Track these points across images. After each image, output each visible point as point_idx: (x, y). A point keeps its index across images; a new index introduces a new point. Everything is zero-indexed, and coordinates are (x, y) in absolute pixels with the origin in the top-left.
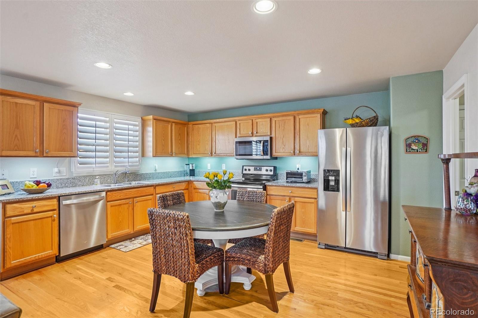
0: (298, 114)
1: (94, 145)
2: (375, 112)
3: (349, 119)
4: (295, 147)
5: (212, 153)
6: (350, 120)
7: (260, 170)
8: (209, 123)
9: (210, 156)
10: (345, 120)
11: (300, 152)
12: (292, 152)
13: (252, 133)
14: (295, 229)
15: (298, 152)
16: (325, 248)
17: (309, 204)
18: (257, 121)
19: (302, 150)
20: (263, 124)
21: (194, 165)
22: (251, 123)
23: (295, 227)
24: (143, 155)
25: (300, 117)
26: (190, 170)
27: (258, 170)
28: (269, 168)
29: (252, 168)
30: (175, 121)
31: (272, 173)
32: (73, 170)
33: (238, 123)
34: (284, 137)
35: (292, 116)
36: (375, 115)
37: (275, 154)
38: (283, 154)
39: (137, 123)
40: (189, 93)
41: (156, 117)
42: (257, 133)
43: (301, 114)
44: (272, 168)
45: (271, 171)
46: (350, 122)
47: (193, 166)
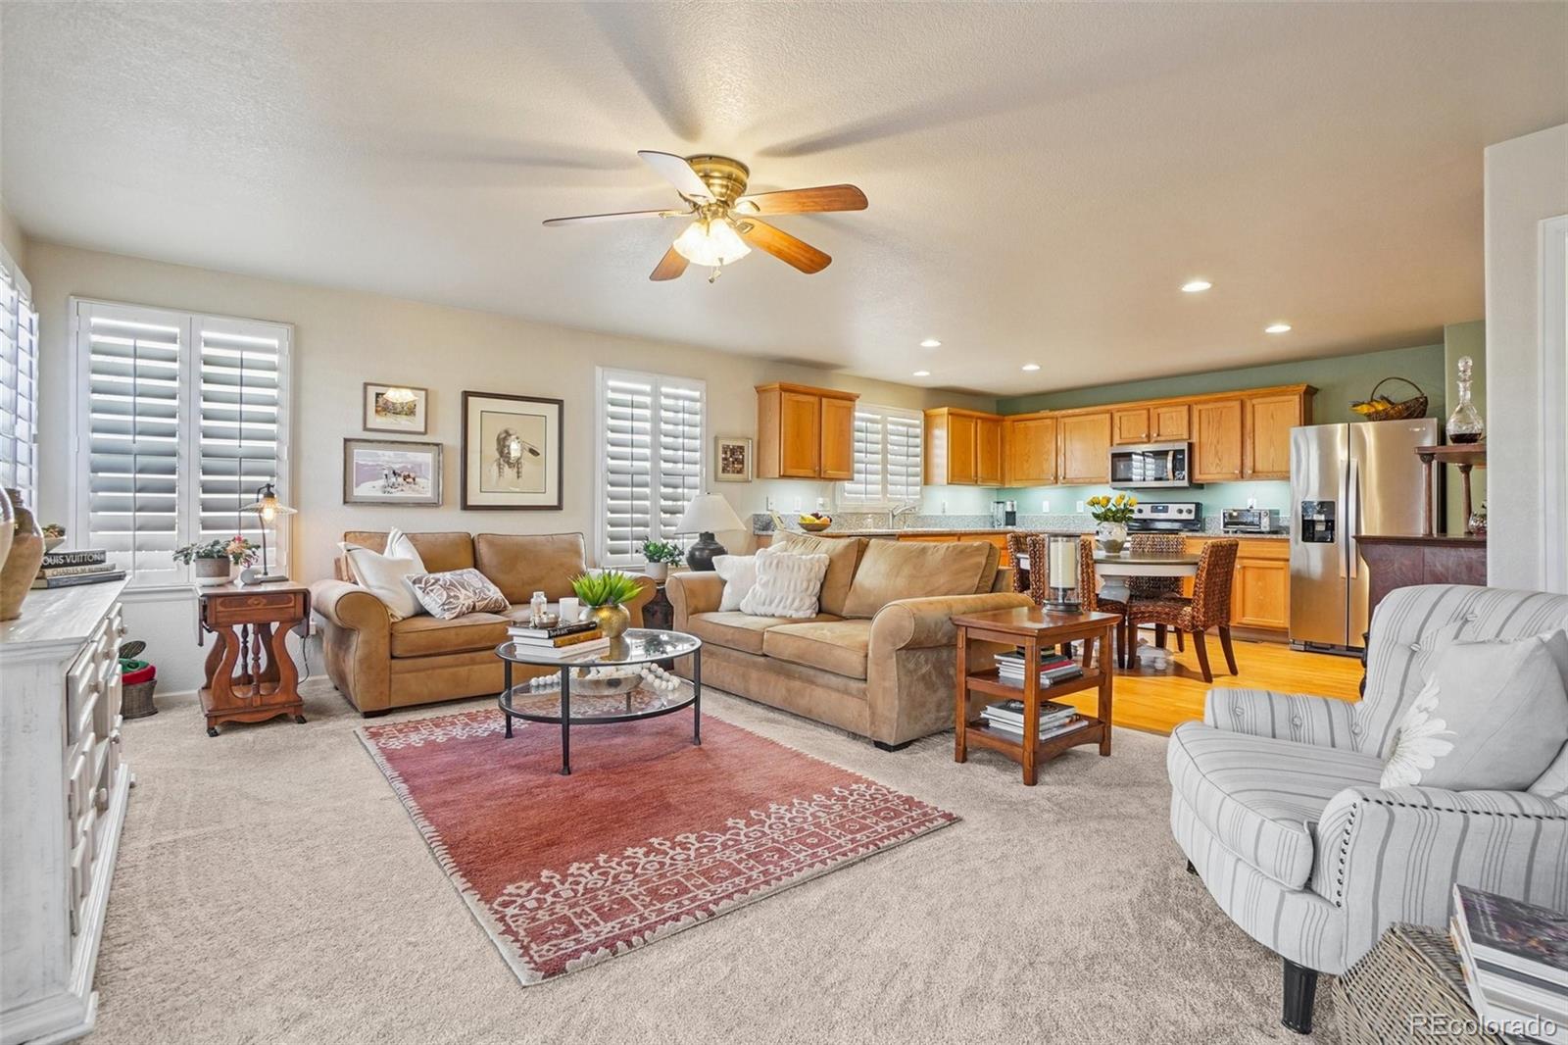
0: (1251, 397)
1: (863, 463)
2: (1419, 390)
3: (1363, 403)
4: (1245, 461)
5: (1056, 478)
6: (1364, 406)
7: (1165, 510)
8: (1052, 418)
9: (1052, 484)
10: (1354, 406)
11: (1254, 472)
12: (1237, 472)
13: (1149, 436)
14: (1244, 621)
15: (1250, 472)
16: (1305, 651)
17: (1274, 571)
18: (1159, 411)
19: (1259, 467)
20: (1172, 418)
21: (1015, 503)
22: (1145, 416)
23: (1244, 616)
24: (927, 481)
25: (1254, 401)
26: (1007, 513)
27: (1160, 511)
28: (1184, 507)
29: (1147, 508)
30: (983, 415)
31: (1192, 516)
32: (838, 502)
33: (1116, 417)
34: (1218, 442)
35: (1236, 400)
36: (1418, 395)
37: (1198, 477)
38: (1217, 476)
39: (917, 422)
40: (1031, 367)
41: (954, 410)
42: (1158, 435)
43: (1256, 396)
44: (1192, 507)
45: (1190, 511)
46: (1365, 409)
47: (1013, 506)
